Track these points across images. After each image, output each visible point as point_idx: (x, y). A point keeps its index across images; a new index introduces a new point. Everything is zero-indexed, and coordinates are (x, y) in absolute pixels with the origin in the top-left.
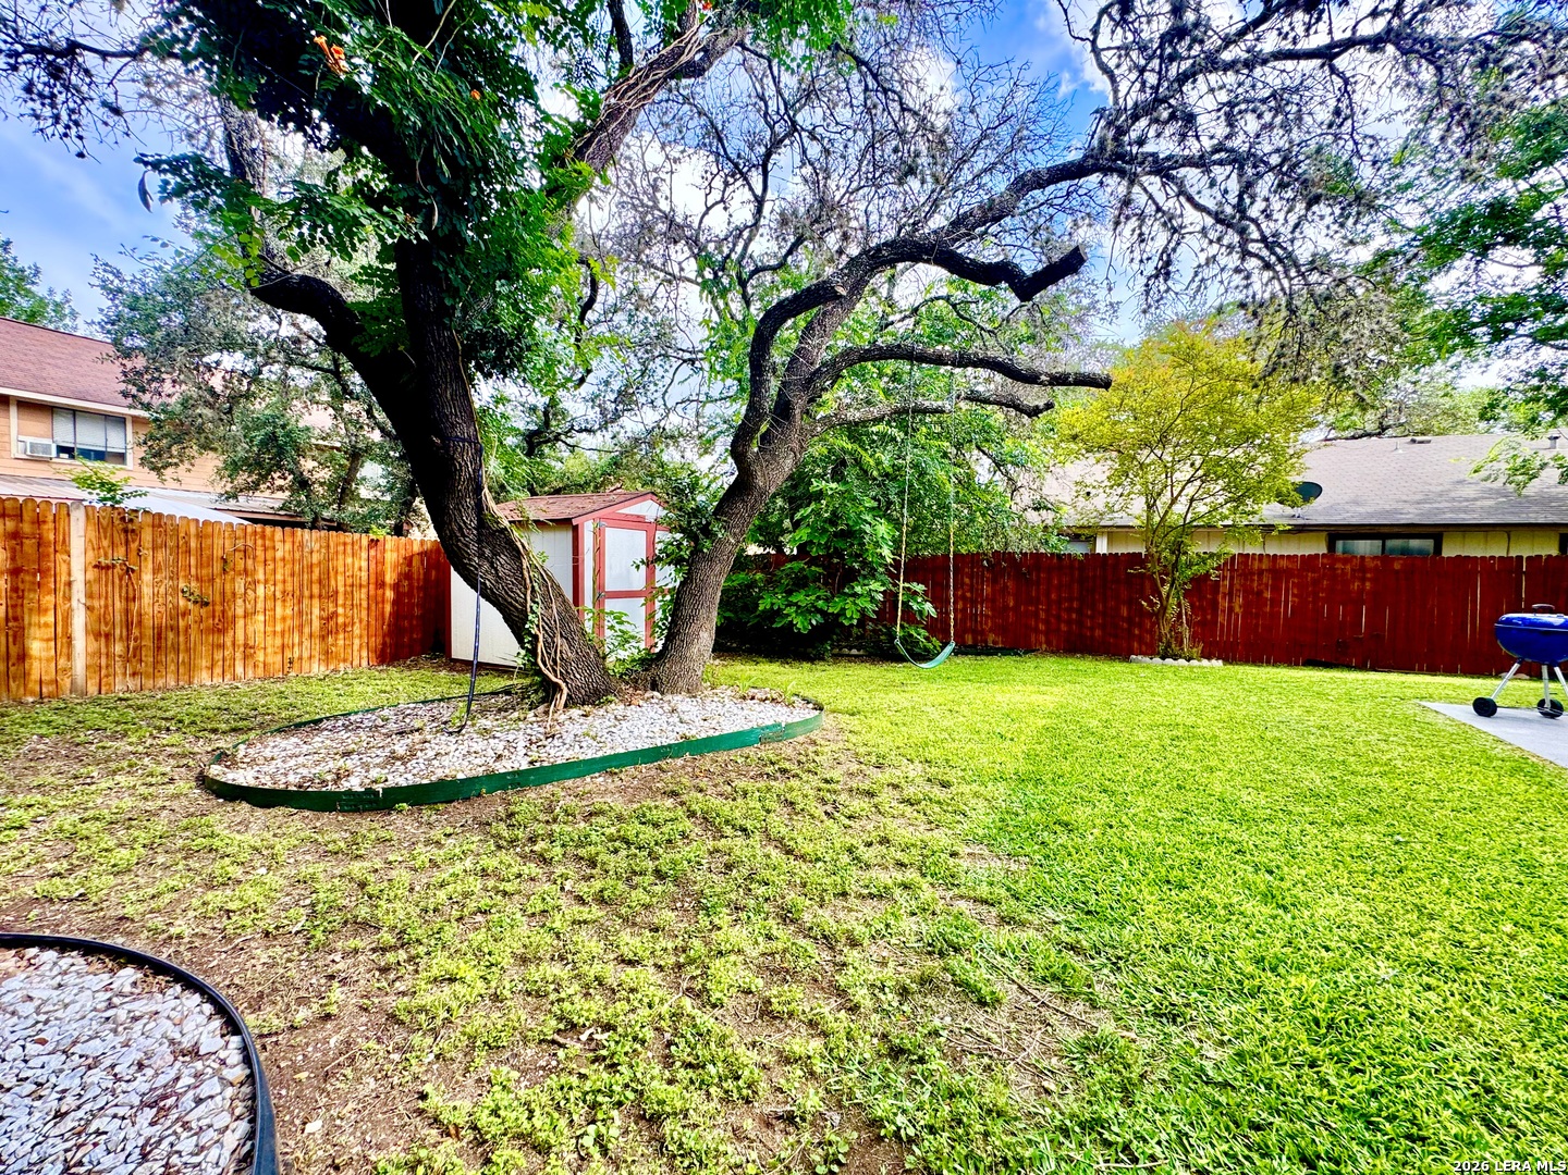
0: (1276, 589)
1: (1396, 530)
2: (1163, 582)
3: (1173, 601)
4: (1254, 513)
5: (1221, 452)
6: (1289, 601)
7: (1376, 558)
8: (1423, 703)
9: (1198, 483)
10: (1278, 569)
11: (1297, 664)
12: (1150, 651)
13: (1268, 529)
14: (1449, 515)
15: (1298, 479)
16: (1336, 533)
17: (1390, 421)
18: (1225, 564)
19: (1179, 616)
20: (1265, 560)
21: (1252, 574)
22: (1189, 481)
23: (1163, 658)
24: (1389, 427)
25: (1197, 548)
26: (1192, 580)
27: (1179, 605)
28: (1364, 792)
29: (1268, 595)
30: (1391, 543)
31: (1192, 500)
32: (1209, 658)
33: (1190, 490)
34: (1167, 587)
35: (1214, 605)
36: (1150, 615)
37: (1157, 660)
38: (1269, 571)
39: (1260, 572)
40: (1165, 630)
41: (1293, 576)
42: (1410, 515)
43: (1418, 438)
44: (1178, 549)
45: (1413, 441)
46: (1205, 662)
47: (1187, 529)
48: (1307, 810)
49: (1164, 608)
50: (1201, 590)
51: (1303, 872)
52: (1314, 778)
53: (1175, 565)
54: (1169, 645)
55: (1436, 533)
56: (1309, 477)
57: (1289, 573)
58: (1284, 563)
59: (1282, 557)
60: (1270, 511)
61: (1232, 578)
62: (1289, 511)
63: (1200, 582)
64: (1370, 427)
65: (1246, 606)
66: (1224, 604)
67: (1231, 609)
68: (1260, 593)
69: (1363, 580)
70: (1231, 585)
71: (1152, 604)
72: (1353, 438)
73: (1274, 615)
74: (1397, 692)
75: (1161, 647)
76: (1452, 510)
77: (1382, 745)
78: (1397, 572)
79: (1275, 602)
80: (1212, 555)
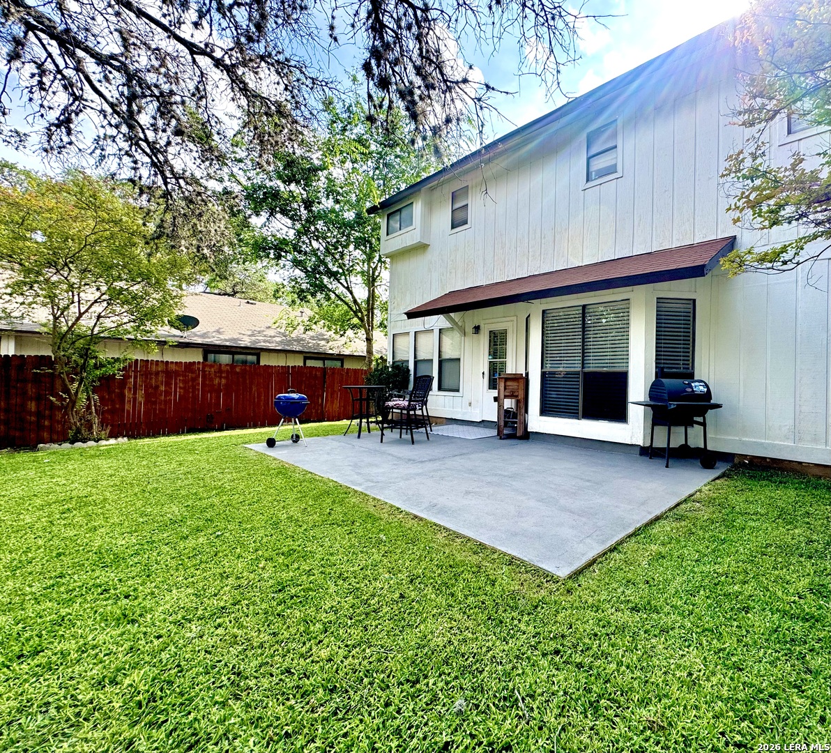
0: (168, 384)
1: (239, 350)
2: (72, 381)
3: (83, 397)
4: (152, 332)
5: (122, 284)
6: (177, 391)
7: (227, 365)
8: (246, 446)
9: (105, 304)
10: (170, 371)
11: (183, 433)
12: (61, 438)
13: (162, 344)
14: (262, 344)
15: (181, 313)
16: (208, 349)
17: (238, 288)
18: (130, 366)
19: (89, 407)
20: (160, 364)
21: (151, 374)
22: (96, 301)
23: (72, 442)
24: (237, 292)
25: (105, 354)
26: (101, 378)
27: (89, 399)
28: (204, 510)
29: (163, 388)
30: (237, 357)
31: (99, 317)
32: (116, 437)
33: (98, 309)
34: (76, 385)
35: (122, 397)
36: (60, 408)
37: (67, 445)
38: (162, 372)
39: (157, 373)
40: (74, 419)
41: (179, 375)
42: (246, 342)
43: (250, 301)
44: (86, 354)
45: (248, 302)
46: (112, 441)
47: (94, 339)
48: (165, 535)
49: (73, 403)
50: (108, 387)
51: (154, 584)
52: (175, 510)
53: (84, 367)
54: (78, 431)
55: (257, 352)
56: (188, 313)
57: (177, 373)
58: (174, 367)
59: (172, 363)
60: (164, 331)
61: (136, 377)
62: (177, 332)
63: (107, 380)
64: (229, 290)
65: (147, 395)
66: (128, 395)
67: (135, 399)
68: (157, 387)
69: (221, 377)
70: (135, 382)
71: (61, 399)
72: (219, 294)
73: (167, 402)
74: (234, 441)
75: (71, 433)
76: (265, 341)
77: (221, 476)
78: (238, 373)
79: (167, 393)
80: (117, 360)
